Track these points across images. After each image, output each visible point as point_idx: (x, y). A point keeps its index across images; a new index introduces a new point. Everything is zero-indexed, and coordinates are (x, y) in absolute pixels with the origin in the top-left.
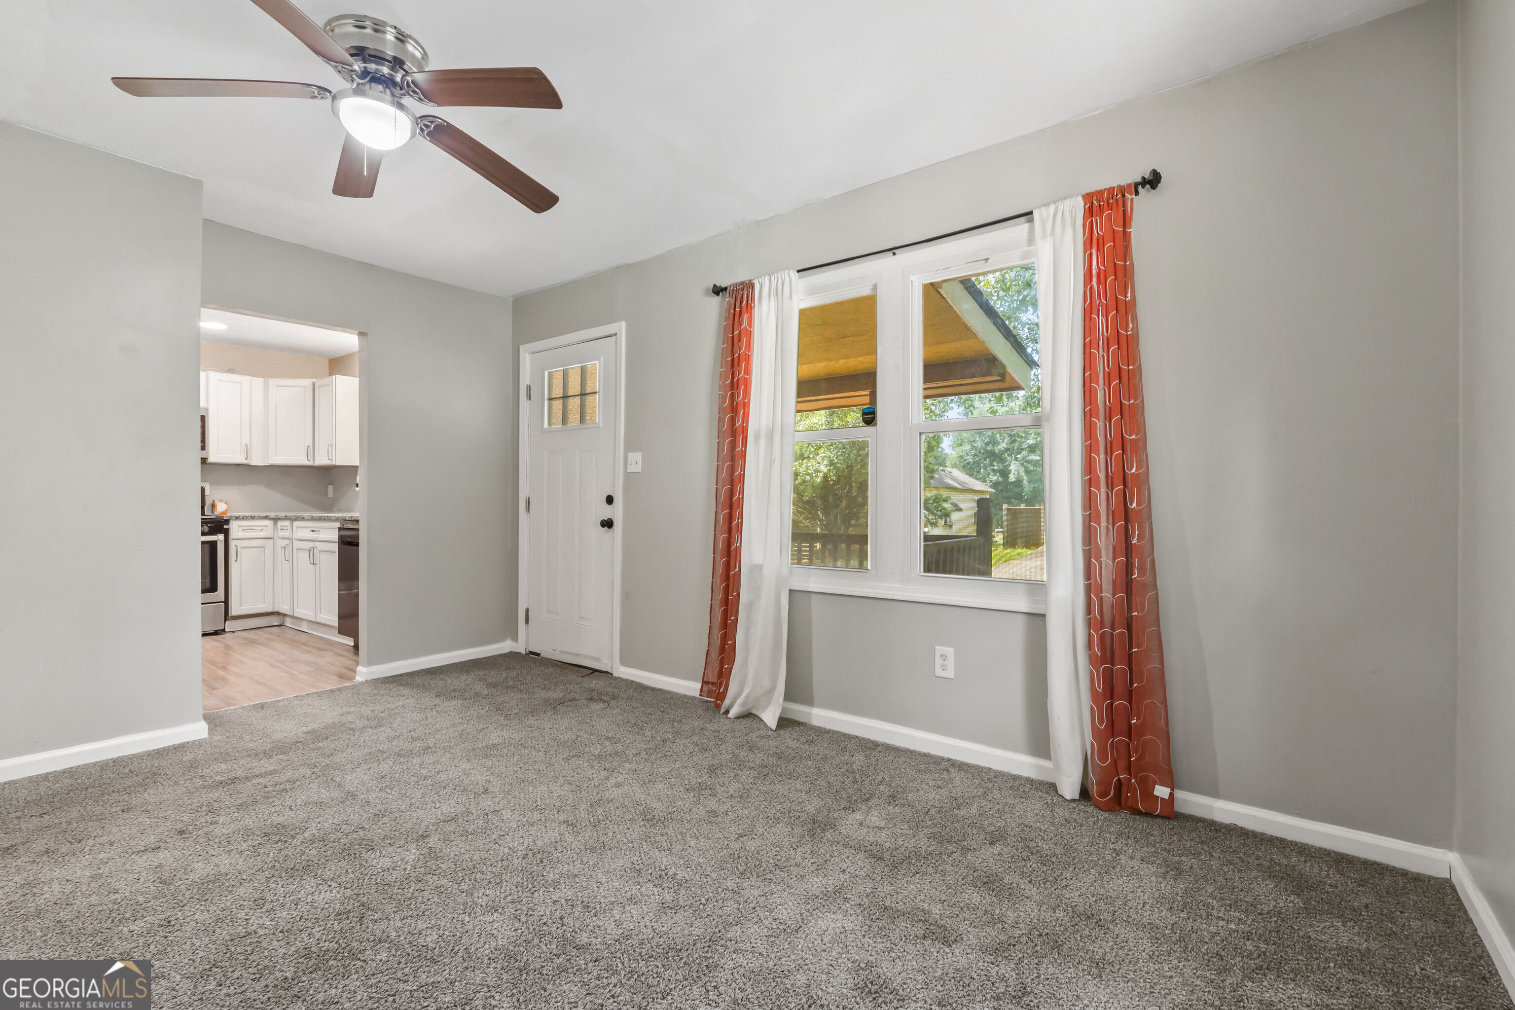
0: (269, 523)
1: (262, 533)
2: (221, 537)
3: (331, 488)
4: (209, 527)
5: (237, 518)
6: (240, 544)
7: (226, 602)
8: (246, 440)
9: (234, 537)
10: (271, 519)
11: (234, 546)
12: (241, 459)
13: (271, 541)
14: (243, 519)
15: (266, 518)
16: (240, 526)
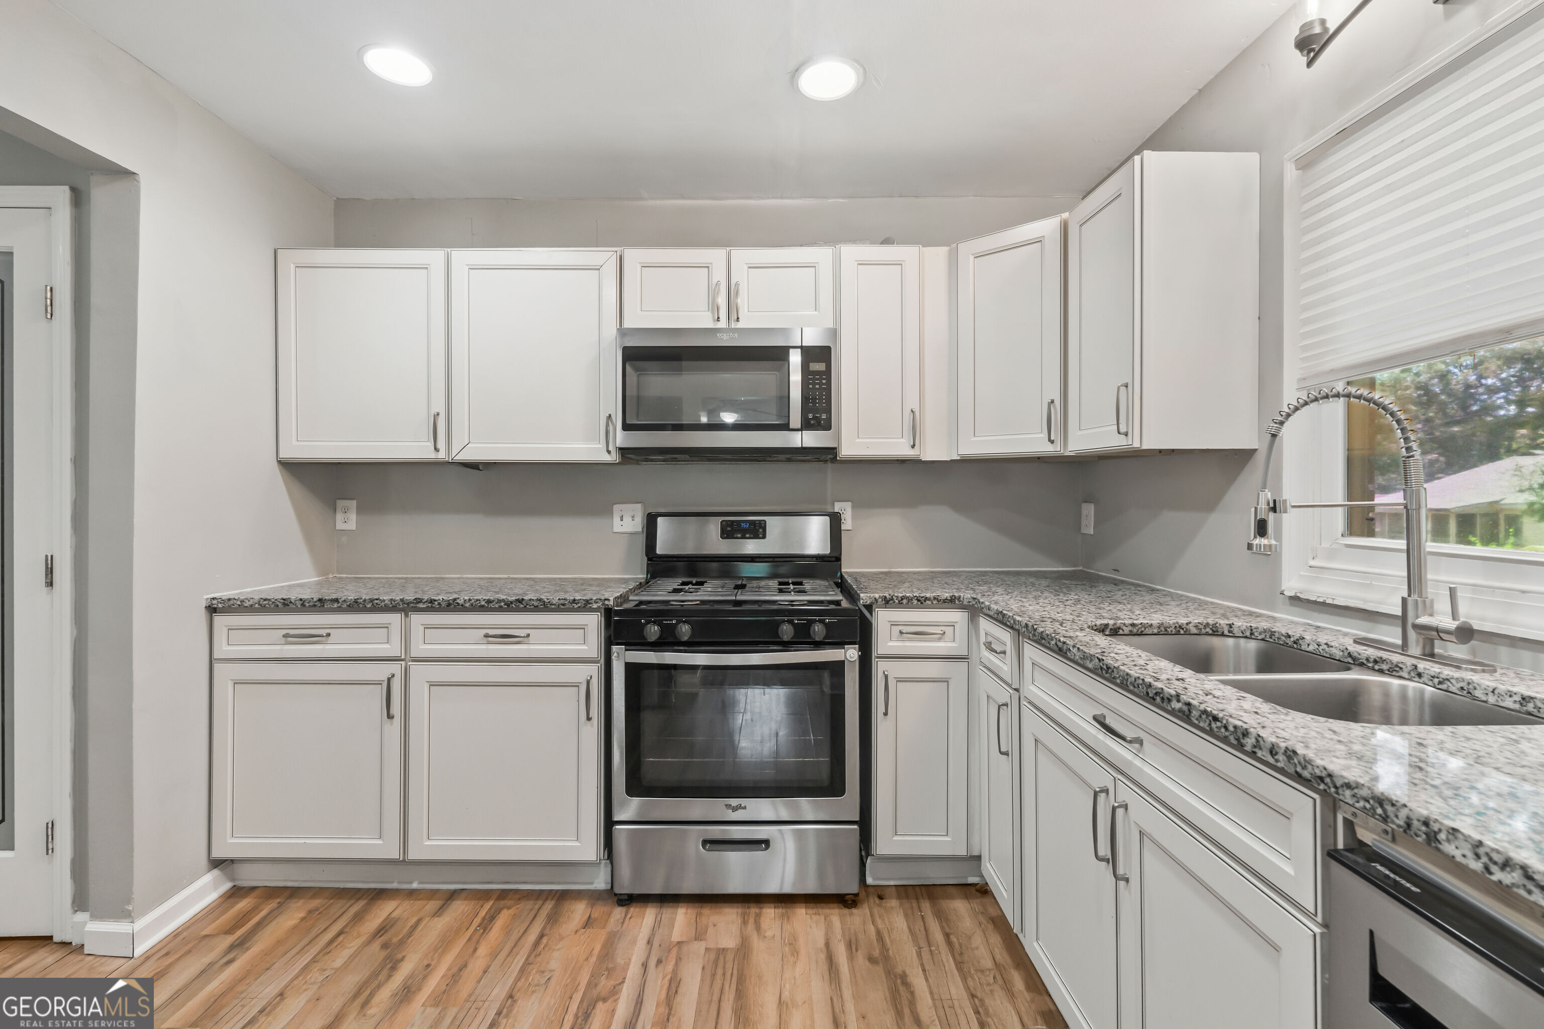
0: (957, 617)
1: (941, 644)
2: (852, 653)
3: (1089, 511)
4: (827, 626)
5: (887, 602)
6: (895, 669)
7: (865, 823)
8: (912, 402)
9: (881, 651)
10: (963, 607)
11: (880, 675)
12: (900, 448)
13: (963, 666)
14: (900, 603)
15: (952, 602)
16: (893, 624)
